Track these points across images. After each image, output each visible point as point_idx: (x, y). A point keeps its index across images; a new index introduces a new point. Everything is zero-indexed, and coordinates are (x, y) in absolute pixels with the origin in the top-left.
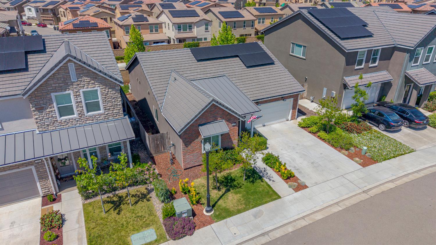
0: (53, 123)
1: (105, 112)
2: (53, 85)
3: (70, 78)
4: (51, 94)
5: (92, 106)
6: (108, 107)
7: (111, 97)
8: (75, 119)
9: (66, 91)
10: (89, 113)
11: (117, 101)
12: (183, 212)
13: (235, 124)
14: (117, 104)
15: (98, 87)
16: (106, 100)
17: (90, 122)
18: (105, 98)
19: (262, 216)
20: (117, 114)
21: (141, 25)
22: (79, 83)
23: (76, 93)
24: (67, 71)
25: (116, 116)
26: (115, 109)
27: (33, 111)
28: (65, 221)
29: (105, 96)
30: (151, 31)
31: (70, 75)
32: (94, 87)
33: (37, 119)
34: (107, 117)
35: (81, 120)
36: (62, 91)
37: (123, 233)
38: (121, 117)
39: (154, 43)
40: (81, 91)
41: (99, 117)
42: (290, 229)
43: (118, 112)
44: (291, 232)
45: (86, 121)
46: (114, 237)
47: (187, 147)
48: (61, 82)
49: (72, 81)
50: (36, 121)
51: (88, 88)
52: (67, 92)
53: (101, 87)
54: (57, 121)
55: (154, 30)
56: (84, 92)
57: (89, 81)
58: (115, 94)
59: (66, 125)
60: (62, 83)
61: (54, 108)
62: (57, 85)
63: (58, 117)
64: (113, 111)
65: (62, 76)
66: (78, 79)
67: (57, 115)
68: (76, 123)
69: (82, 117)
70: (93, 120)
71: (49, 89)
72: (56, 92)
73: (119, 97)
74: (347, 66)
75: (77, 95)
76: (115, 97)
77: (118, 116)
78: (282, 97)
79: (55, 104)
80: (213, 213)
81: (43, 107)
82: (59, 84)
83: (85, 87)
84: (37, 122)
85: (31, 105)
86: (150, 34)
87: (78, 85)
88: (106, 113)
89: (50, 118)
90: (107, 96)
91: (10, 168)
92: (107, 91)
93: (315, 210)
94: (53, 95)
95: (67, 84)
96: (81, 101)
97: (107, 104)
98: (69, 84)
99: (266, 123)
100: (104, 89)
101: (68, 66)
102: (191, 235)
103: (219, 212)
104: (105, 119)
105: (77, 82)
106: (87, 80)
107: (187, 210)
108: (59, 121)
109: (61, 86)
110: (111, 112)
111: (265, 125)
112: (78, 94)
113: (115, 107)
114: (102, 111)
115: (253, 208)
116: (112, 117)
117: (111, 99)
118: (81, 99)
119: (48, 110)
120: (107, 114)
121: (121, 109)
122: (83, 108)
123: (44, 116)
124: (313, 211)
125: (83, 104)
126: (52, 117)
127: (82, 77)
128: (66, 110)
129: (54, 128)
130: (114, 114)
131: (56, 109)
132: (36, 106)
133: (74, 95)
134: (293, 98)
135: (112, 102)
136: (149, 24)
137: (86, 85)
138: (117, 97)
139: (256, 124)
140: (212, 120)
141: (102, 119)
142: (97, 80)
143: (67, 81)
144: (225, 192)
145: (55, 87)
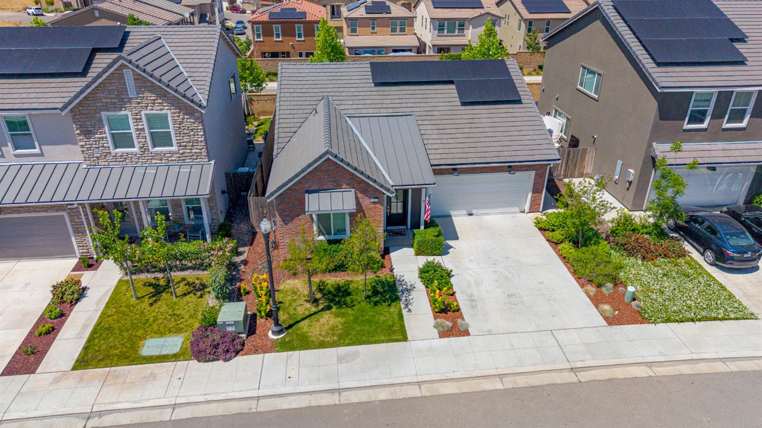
0: (105, 156)
1: (179, 150)
2: (103, 100)
3: (127, 91)
4: (101, 112)
5: (161, 139)
6: (184, 142)
7: (188, 127)
8: (136, 155)
9: (121, 110)
10: (156, 149)
11: (198, 135)
12: (226, 323)
13: (377, 200)
14: (197, 140)
15: (167, 109)
16: (180, 132)
17: (158, 161)
18: (180, 128)
19: (353, 362)
20: (197, 156)
21: (378, 20)
22: (140, 101)
23: (137, 116)
24: (123, 81)
25: (197, 159)
26: (195, 147)
27: (78, 134)
28: (85, 297)
29: (179, 126)
30: (394, 30)
31: (126, 88)
32: (161, 110)
33: (82, 146)
34: (182, 158)
35: (145, 157)
36: (115, 111)
37: (140, 333)
38: (204, 160)
39: (395, 51)
40: (143, 113)
41: (171, 157)
42: (383, 395)
43: (199, 153)
44: (380, 401)
45: (151, 159)
46: (125, 334)
47: (286, 224)
48: (114, 96)
49: (130, 96)
50: (82, 149)
51: (152, 110)
52: (123, 113)
53: (172, 111)
54: (110, 153)
55: (398, 29)
56: (146, 115)
57: (155, 100)
58: (194, 123)
59: (123, 161)
60: (115, 98)
61: (105, 133)
62: (109, 100)
63: (111, 148)
64: (191, 149)
65: (115, 88)
66: (138, 94)
67: (110, 144)
68: (137, 160)
69: (146, 153)
70: (161, 160)
71: (98, 105)
72: (108, 110)
73: (201, 129)
74: (662, 122)
75: (137, 119)
76: (194, 129)
77: (200, 158)
78: (510, 167)
79: (106, 128)
80: (281, 338)
81: (91, 130)
82: (111, 99)
83: (149, 108)
84: (83, 152)
85: (75, 126)
86: (391, 35)
87: (139, 103)
88: (181, 152)
89: (101, 148)
90: (182, 125)
91: (37, 209)
92: (181, 117)
93: (451, 376)
94: (104, 114)
95: (123, 101)
96: (144, 129)
97: (182, 138)
98: (125, 100)
99: (476, 210)
100: (177, 114)
101: (123, 73)
102: (226, 360)
103: (291, 339)
104: (179, 160)
105: (136, 99)
106: (151, 97)
107: (234, 322)
108: (113, 154)
109: (115, 103)
110: (188, 151)
111: (474, 213)
112: (138, 117)
113: (194, 144)
114: (174, 148)
115: (349, 345)
116: (190, 159)
117: (188, 131)
118: (143, 125)
119: (97, 136)
120: (182, 154)
121: (203, 148)
122: (146, 139)
123: (92, 144)
124: (446, 376)
125: (147, 134)
126: (103, 147)
127: (144, 92)
128: (122, 140)
129: (106, 163)
130: (192, 156)
131: (108, 135)
132: (80, 128)
133: (133, 119)
134: (534, 172)
135: (190, 136)
136: (391, 18)
137: (150, 104)
138: (197, 129)
139: (454, 210)
140: (331, 187)
141: (175, 160)
142: (165, 98)
143: (122, 96)
144: (322, 310)
145: (107, 103)
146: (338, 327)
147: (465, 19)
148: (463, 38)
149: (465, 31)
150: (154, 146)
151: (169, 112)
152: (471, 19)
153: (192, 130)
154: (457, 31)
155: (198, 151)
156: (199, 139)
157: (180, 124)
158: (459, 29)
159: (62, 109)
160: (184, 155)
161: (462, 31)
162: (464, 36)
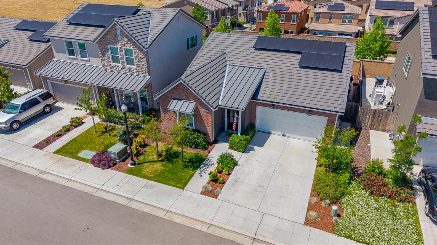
0: (109, 65)
1: (137, 68)
2: (109, 40)
3: (117, 36)
4: (108, 45)
5: (130, 61)
6: (138, 64)
7: (140, 57)
8: (120, 67)
9: (115, 45)
10: (128, 66)
11: (144, 62)
12: (111, 152)
13: (208, 111)
14: (144, 64)
15: (132, 47)
16: (137, 59)
17: (128, 72)
18: (137, 57)
20: (144, 72)
21: (334, 14)
22: (122, 42)
23: (121, 48)
24: (116, 31)
25: (143, 74)
26: (143, 68)
27: (100, 54)
28: (81, 126)
29: (136, 56)
30: (344, 21)
31: (117, 35)
32: (130, 47)
33: (101, 60)
34: (137, 72)
35: (124, 69)
36: (113, 45)
38: (146, 75)
40: (123, 47)
41: (133, 71)
43: (144, 71)
45: (126, 70)
47: (164, 114)
48: (113, 38)
49: (119, 39)
50: (101, 61)
51: (127, 46)
52: (116, 46)
53: (134, 48)
54: (111, 64)
55: (347, 21)
56: (125, 49)
57: (128, 42)
58: (143, 56)
59: (115, 69)
60: (113, 39)
61: (109, 55)
62: (111, 40)
63: (111, 62)
64: (142, 69)
65: (113, 34)
66: (121, 38)
67: (111, 60)
68: (120, 70)
69: (124, 67)
70: (130, 71)
71: (107, 41)
72: (110, 45)
73: (145, 59)
75: (121, 50)
76: (143, 59)
77: (145, 74)
79: (110, 53)
80: (132, 167)
81: (104, 53)
82: (112, 39)
83: (125, 45)
84: (102, 62)
85: (99, 50)
87: (122, 43)
88: (137, 69)
89: (108, 62)
90: (138, 56)
92: (138, 52)
95: (116, 41)
96: (123, 55)
97: (138, 62)
98: (117, 41)
100: (136, 50)
101: (116, 28)
104: (137, 73)
105: (121, 40)
106: (126, 40)
107: (115, 152)
108: (112, 65)
109: (113, 41)
110: (140, 69)
112: (121, 49)
113: (143, 66)
114: (134, 67)
116: (141, 73)
117: (140, 59)
118: (123, 53)
119: (106, 56)
120: (138, 70)
121: (146, 69)
122: (124, 60)
123: (105, 59)
125: (124, 58)
127: (124, 37)
128: (115, 59)
129: (109, 69)
130: (142, 72)
131: (110, 56)
132: (101, 51)
133: (119, 50)
134: (327, 117)
135: (141, 62)
136: (343, 14)
137: (126, 44)
138: (144, 59)
140: (185, 98)
141: (135, 73)
142: (131, 42)
143: (116, 39)
146: (158, 171)
147: (396, 18)
148: (391, 30)
149: (394, 25)
150: (128, 64)
151: (133, 48)
152: (400, 18)
153: (142, 59)
154: (387, 25)
155: (144, 70)
156: (145, 64)
157: (137, 55)
158: (389, 24)
159: (94, 41)
160: (139, 71)
161: (392, 25)
162: (393, 29)
